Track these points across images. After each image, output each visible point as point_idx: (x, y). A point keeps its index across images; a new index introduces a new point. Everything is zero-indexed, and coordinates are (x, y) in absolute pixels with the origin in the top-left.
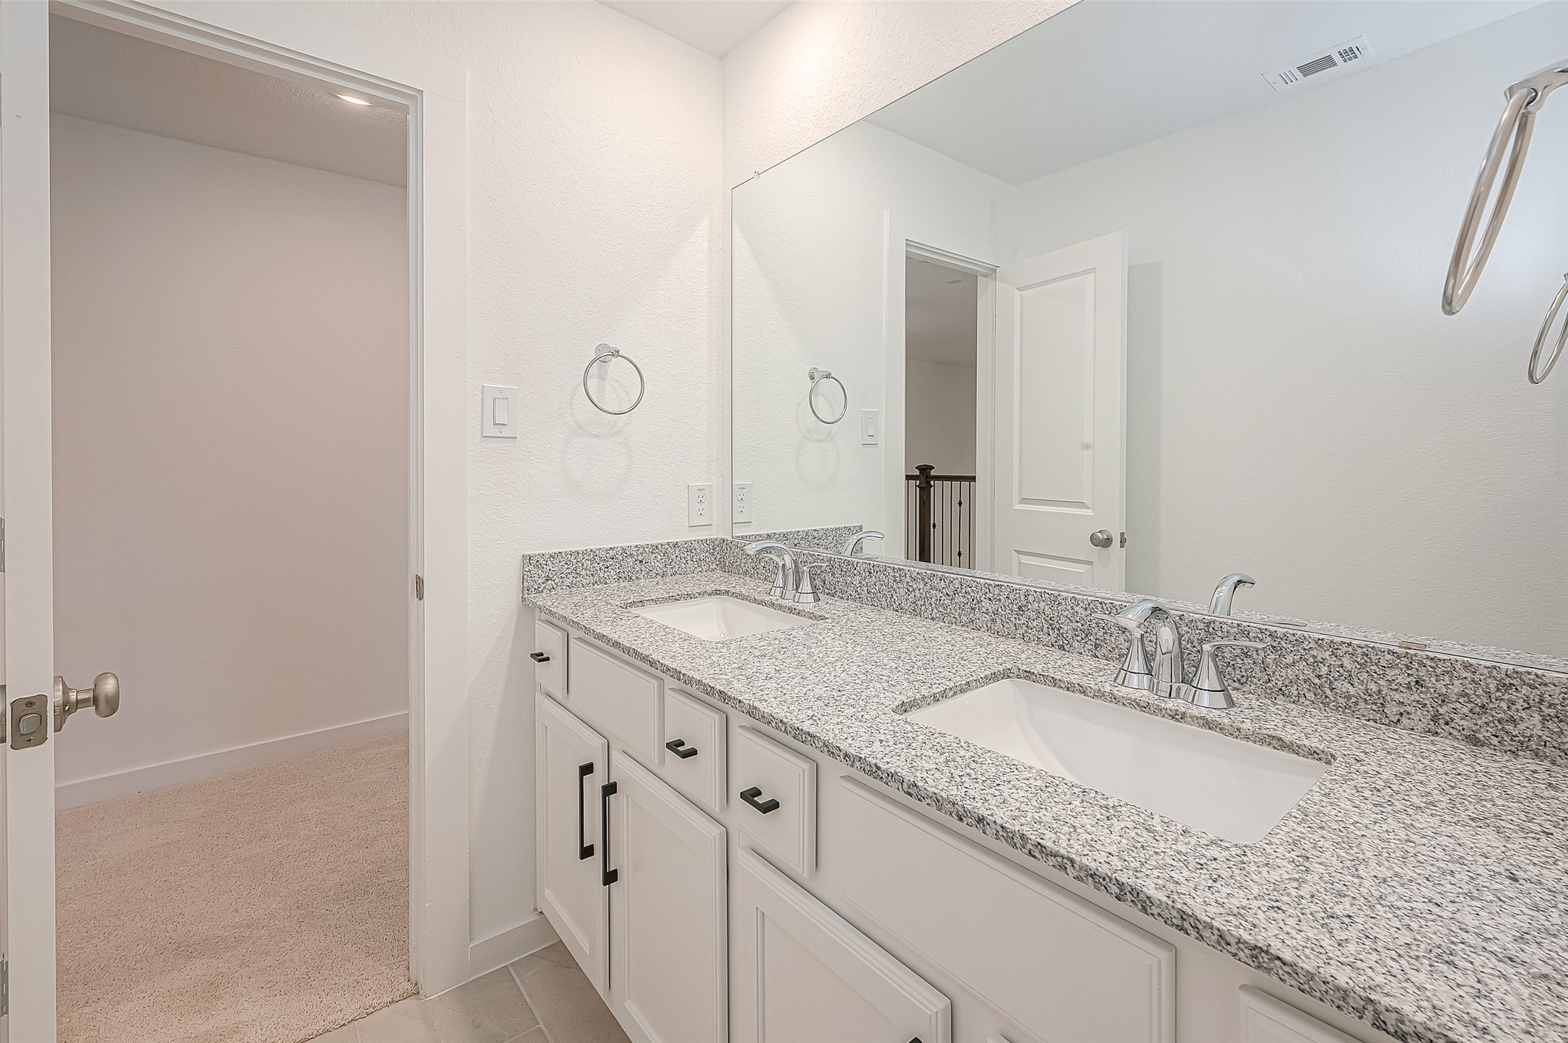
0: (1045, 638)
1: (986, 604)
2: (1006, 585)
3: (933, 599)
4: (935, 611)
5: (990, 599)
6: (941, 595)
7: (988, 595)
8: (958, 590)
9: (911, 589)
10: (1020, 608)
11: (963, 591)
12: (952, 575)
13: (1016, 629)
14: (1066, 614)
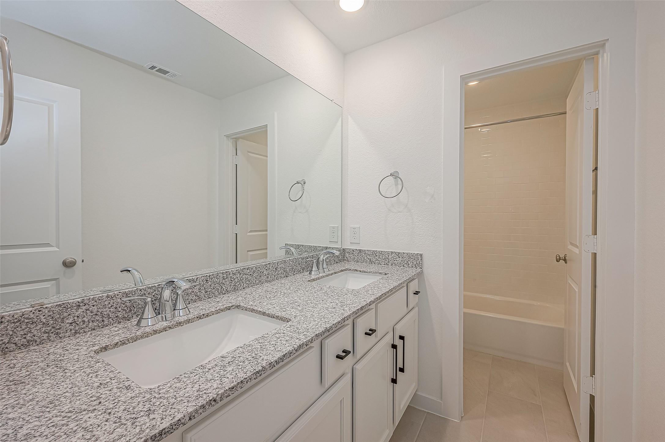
0: (282, 276)
1: (265, 272)
2: (271, 262)
3: (244, 280)
4: (245, 284)
5: (266, 270)
6: (247, 276)
7: (266, 269)
8: (255, 271)
9: (233, 280)
10: (276, 269)
11: (257, 270)
12: (252, 266)
13: (275, 277)
14: (287, 265)
